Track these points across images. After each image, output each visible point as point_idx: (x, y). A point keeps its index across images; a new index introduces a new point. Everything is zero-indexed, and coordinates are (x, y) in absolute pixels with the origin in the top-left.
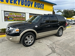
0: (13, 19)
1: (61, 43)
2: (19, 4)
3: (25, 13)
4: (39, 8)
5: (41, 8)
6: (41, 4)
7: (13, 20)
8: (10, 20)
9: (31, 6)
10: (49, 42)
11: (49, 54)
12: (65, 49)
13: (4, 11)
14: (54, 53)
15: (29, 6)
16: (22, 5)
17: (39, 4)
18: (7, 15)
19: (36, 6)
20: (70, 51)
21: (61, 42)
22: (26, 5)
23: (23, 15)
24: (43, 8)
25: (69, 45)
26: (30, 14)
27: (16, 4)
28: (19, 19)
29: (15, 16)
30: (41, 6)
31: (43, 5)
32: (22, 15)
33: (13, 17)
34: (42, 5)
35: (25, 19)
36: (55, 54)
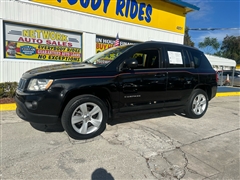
0: (36, 52)
3: (81, 34)
4: (133, 16)
5: (141, 19)
7: (36, 56)
8: (23, 56)
9: (105, 11)
17: (134, 2)
18: (14, 38)
19: (124, 10)
22: (85, 6)
24: (148, 20)
26: (98, 36)
28: (57, 53)
29: (44, 42)
31: (149, 9)
32: (71, 40)
33: (36, 46)
35: (81, 55)
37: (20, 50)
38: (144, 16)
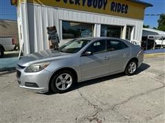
2: (83, 5)
4: (118, 11)
5: (122, 12)
9: (104, 9)
15: (100, 7)
16: (89, 5)
19: (114, 8)
22: (95, 7)
24: (126, 13)
27: (79, 4)
34: (124, 7)
38: (124, 10)
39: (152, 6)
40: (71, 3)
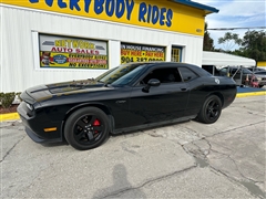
0: (67, 61)
1: (229, 139)
2: (87, 10)
3: (107, 42)
4: (154, 22)
5: (162, 23)
6: (163, 10)
7: (67, 64)
8: (57, 65)
9: (128, 18)
10: (188, 137)
11: (185, 167)
12: (241, 158)
13: (40, 34)
14: (202, 166)
15: (119, 15)
16: (98, 12)
17: (155, 8)
18: (48, 48)
19: (146, 16)
20: (258, 165)
21: (230, 136)
22: (110, 14)
23: (102, 48)
24: (169, 25)
25: (257, 147)
26: (122, 43)
27: (79, 9)
28: (86, 61)
29: (74, 51)
30: (163, 17)
31: (170, 14)
32: (97, 47)
33: (67, 55)
34: (165, 14)
35: (107, 61)
36: (207, 169)
37: (53, 59)
38: (165, 20)
39: (217, 11)
40: (62, 5)
